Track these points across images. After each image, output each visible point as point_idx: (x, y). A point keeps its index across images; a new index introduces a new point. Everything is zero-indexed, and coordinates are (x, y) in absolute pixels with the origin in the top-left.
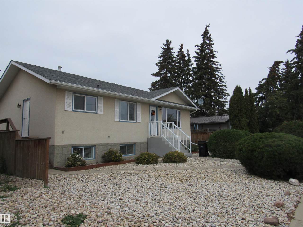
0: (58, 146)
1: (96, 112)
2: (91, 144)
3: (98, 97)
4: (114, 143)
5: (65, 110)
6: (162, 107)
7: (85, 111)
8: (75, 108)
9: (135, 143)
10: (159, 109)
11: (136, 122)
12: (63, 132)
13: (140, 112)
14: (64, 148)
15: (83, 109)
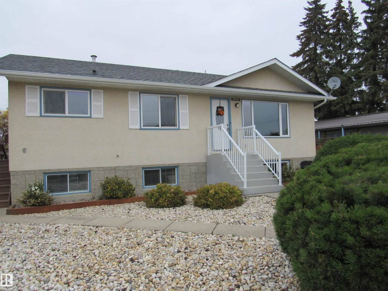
0: (17, 172)
1: (89, 115)
2: (81, 168)
3: (93, 91)
4: (130, 166)
5: (26, 116)
6: (242, 99)
7: (67, 114)
8: (46, 112)
9: (177, 165)
10: (233, 103)
11: (179, 129)
12: (24, 150)
13: (187, 112)
14: (27, 176)
15: (64, 112)
